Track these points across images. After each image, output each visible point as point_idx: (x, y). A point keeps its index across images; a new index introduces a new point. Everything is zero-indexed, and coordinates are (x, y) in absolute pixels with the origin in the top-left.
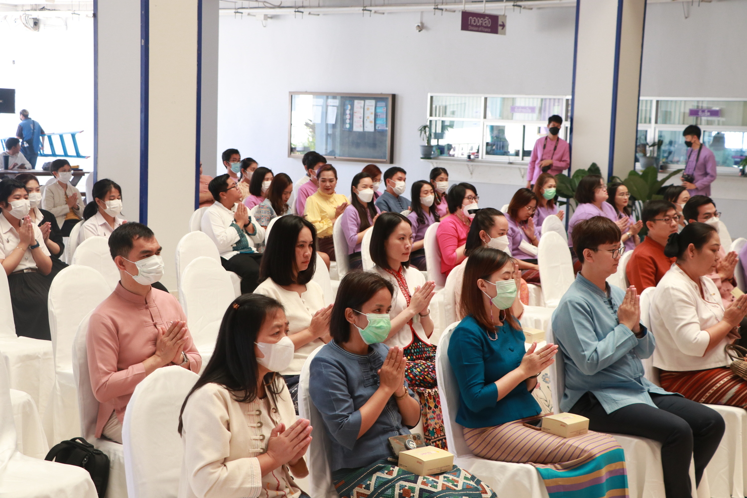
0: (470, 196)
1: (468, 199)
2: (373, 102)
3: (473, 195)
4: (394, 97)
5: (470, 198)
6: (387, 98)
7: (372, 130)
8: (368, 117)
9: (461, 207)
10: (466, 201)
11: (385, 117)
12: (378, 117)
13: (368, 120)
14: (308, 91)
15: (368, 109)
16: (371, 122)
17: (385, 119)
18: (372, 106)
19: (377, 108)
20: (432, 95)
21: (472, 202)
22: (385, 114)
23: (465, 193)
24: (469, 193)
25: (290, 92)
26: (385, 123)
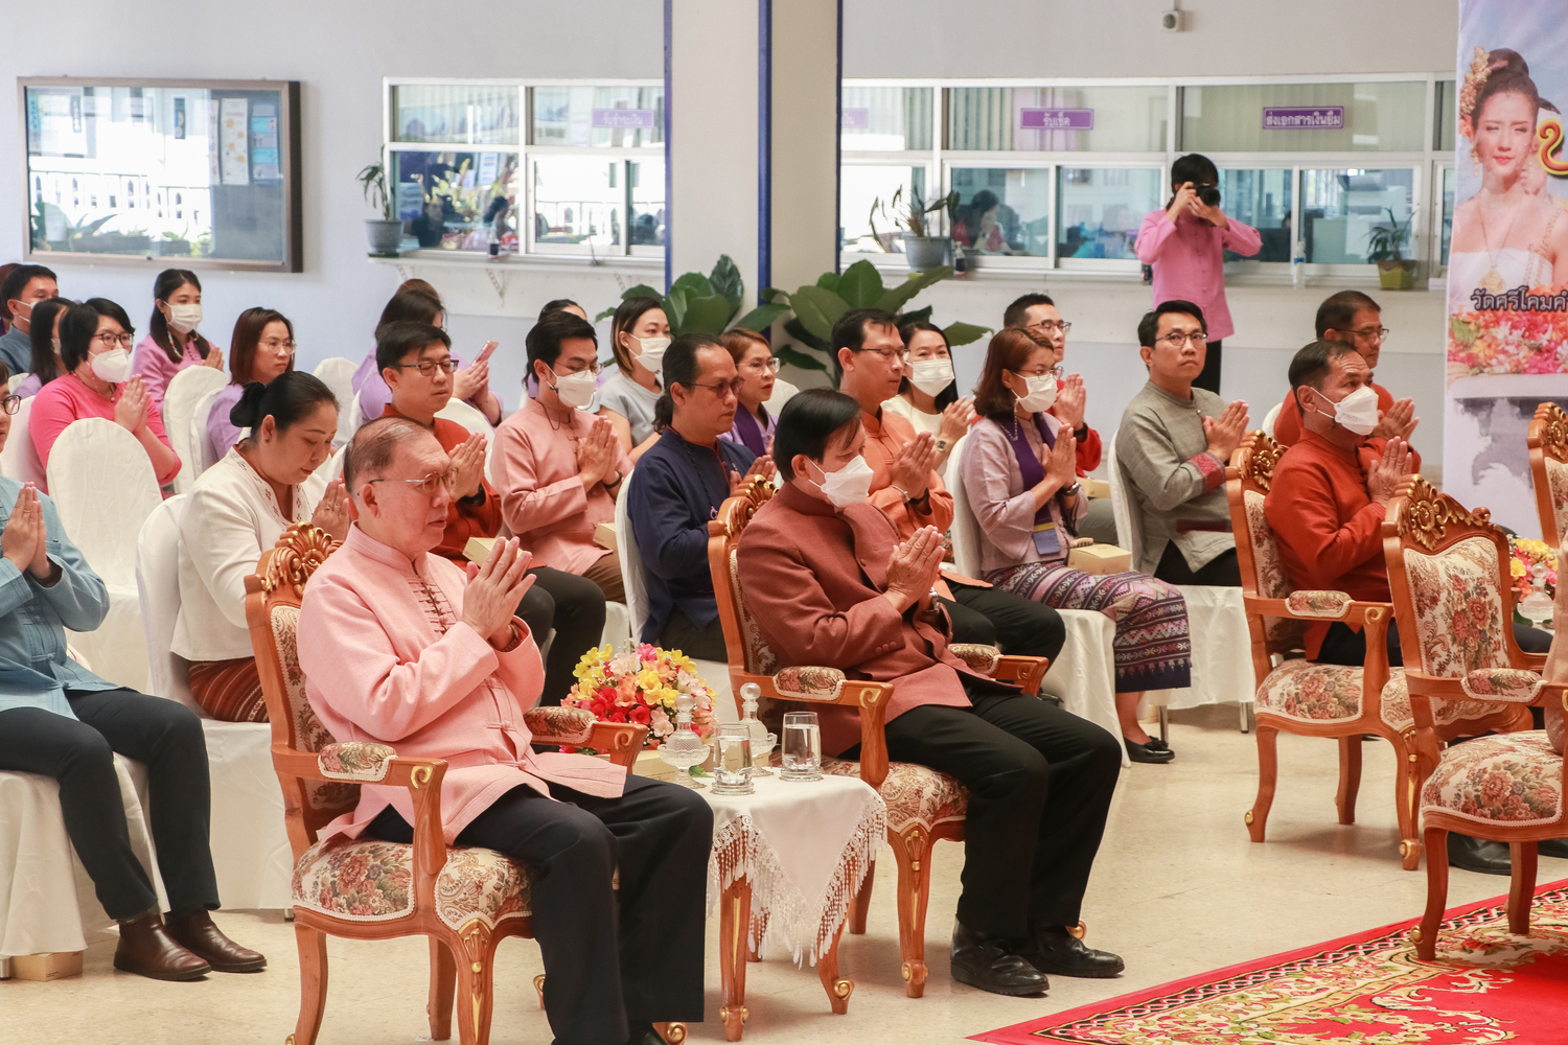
0: (108, 331)
1: (103, 339)
2: (240, 105)
3: (117, 327)
4: (295, 89)
5: (108, 338)
6: (277, 93)
7: (244, 180)
8: (232, 146)
9: (86, 358)
10: (97, 343)
11: (275, 145)
12: (258, 145)
13: (232, 154)
14: (70, 74)
15: (230, 124)
16: (240, 159)
17: (276, 151)
18: (240, 114)
19: (254, 120)
20: (395, 82)
21: (112, 348)
22: (275, 135)
23: (96, 323)
24: (106, 323)
25: (19, 79)
26: (276, 161)
